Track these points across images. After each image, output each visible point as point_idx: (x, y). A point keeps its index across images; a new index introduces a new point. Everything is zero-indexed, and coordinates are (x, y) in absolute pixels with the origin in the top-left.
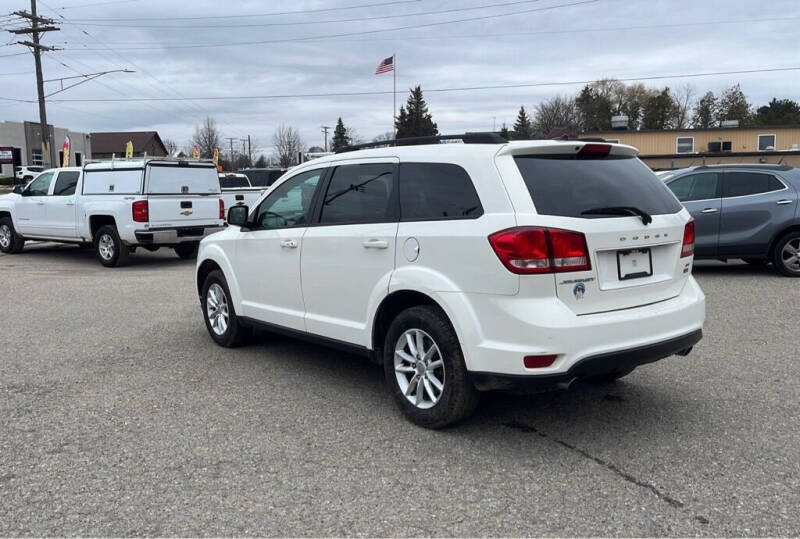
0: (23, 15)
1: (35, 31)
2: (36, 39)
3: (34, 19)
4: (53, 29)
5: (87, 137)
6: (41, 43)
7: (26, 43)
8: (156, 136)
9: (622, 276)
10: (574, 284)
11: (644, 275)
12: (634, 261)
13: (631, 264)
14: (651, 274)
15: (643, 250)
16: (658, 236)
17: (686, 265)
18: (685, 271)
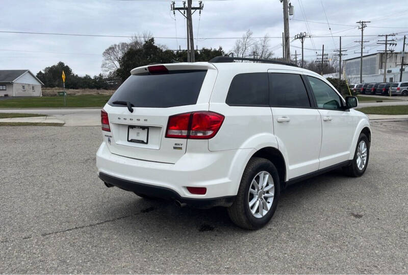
9: (129, 139)
10: (108, 137)
11: (142, 142)
12: (138, 133)
13: (136, 134)
14: (147, 143)
15: (143, 128)
16: (139, 120)
17: (176, 144)
18: (175, 148)
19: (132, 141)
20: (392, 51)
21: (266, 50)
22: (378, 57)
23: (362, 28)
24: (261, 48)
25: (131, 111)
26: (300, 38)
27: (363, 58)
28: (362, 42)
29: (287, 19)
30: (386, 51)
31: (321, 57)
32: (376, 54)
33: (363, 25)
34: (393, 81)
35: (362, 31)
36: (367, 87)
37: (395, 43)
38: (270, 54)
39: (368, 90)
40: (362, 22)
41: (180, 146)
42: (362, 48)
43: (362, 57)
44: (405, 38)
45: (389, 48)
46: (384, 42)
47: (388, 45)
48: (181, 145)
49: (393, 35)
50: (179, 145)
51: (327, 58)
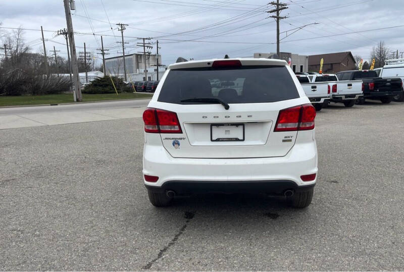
0: (273, 3)
1: (277, 10)
2: (278, 14)
3: (278, 4)
4: (285, 8)
5: (307, 57)
6: (280, 16)
7: (273, 17)
8: (350, 54)
9: (213, 139)
10: (173, 140)
11: (237, 140)
12: (227, 131)
13: (224, 133)
14: (243, 140)
15: (237, 125)
16: (240, 117)
17: (285, 137)
18: (284, 141)
19: (218, 140)
20: (149, 53)
21: (21, 44)
22: (134, 58)
23: (122, 30)
24: (15, 41)
25: (227, 108)
26: (64, 34)
27: (126, 58)
28: (123, 43)
29: (70, 14)
30: (145, 53)
31: (83, 55)
32: (132, 55)
33: (122, 27)
34: (151, 80)
35: (122, 33)
36: (137, 84)
37: (151, 46)
38: (27, 49)
39: (139, 87)
40: (122, 25)
41: (290, 139)
42: (123, 49)
43: (124, 56)
44: (158, 42)
45: (147, 50)
46: (143, 45)
47: (146, 48)
48: (292, 137)
49: (149, 39)
50: (289, 137)
51: (90, 56)
